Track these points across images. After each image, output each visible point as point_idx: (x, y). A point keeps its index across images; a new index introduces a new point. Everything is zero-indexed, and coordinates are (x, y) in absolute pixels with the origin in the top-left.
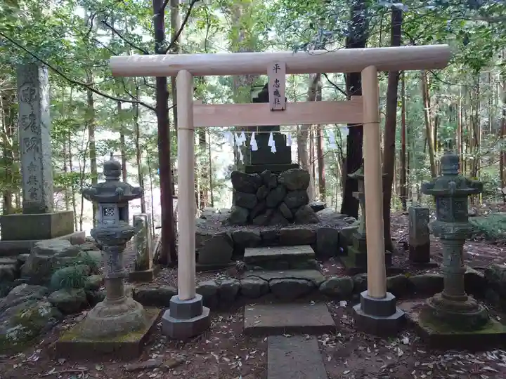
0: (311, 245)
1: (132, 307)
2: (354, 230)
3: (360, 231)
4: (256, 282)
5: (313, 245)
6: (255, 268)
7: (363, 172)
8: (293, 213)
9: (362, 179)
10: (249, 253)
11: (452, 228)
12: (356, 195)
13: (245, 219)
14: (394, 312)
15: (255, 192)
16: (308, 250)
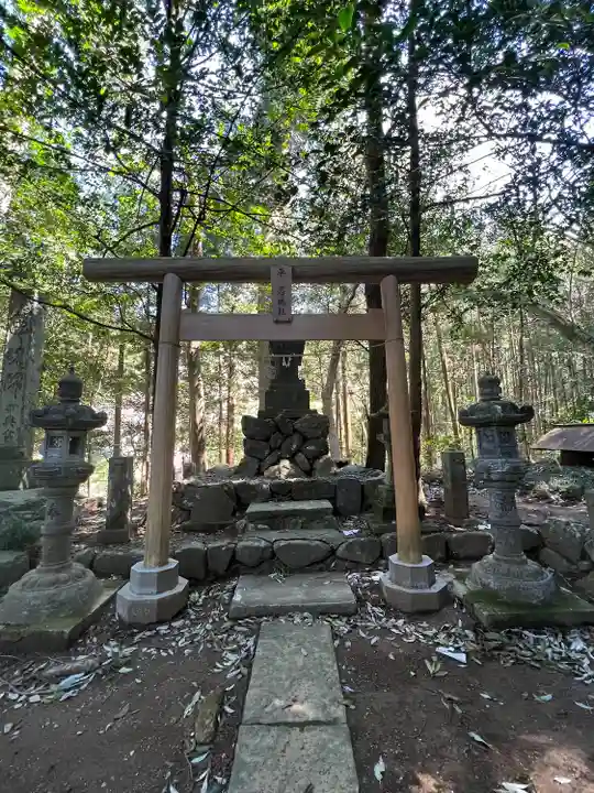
0: (329, 499)
1: (79, 577)
2: (380, 482)
3: (386, 481)
4: (256, 544)
5: (333, 500)
6: (260, 526)
7: (387, 409)
8: (311, 465)
9: (387, 417)
10: (253, 508)
11: (500, 466)
12: (381, 438)
13: (255, 471)
14: (433, 582)
15: (267, 440)
16: (326, 504)
